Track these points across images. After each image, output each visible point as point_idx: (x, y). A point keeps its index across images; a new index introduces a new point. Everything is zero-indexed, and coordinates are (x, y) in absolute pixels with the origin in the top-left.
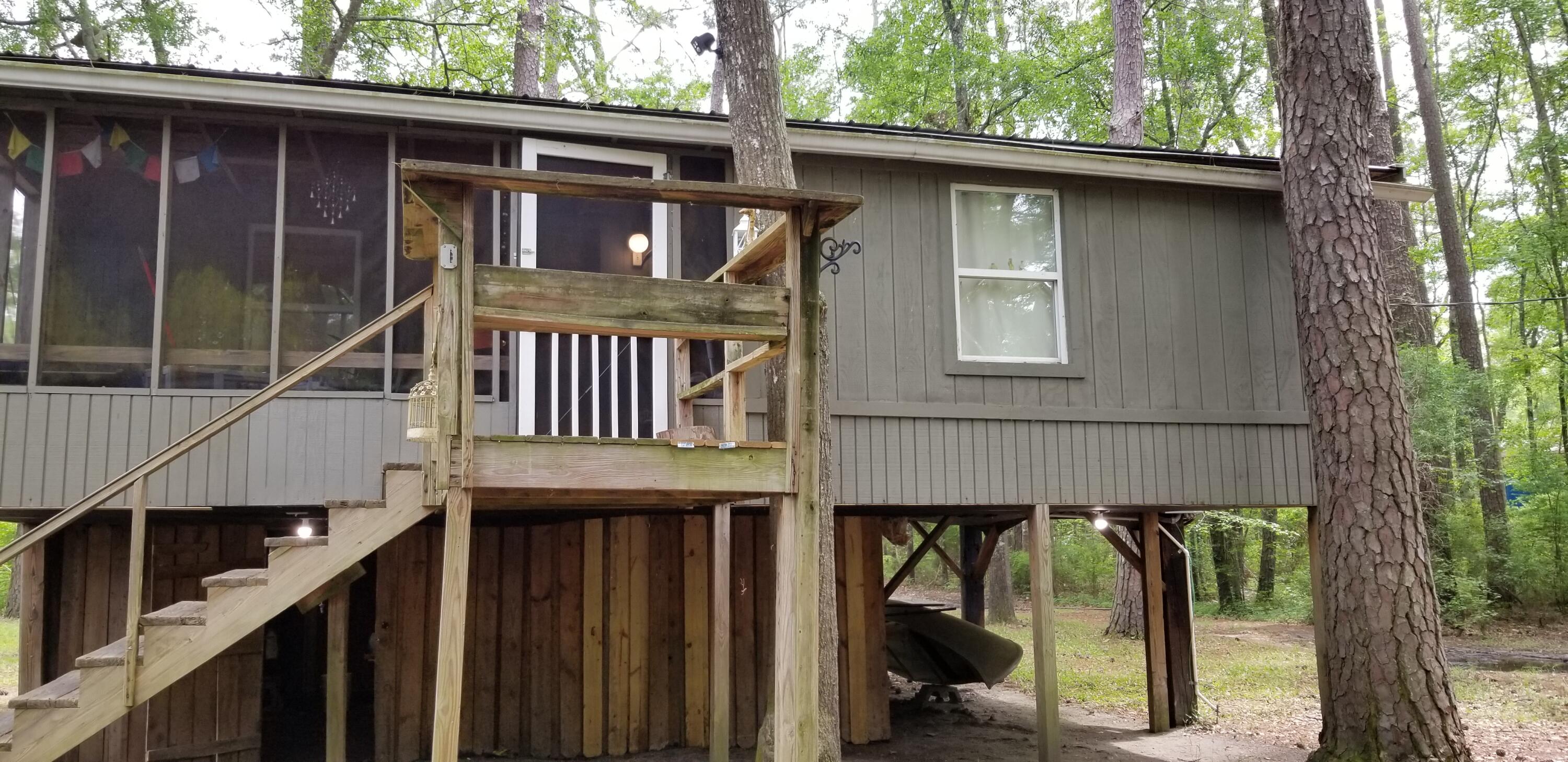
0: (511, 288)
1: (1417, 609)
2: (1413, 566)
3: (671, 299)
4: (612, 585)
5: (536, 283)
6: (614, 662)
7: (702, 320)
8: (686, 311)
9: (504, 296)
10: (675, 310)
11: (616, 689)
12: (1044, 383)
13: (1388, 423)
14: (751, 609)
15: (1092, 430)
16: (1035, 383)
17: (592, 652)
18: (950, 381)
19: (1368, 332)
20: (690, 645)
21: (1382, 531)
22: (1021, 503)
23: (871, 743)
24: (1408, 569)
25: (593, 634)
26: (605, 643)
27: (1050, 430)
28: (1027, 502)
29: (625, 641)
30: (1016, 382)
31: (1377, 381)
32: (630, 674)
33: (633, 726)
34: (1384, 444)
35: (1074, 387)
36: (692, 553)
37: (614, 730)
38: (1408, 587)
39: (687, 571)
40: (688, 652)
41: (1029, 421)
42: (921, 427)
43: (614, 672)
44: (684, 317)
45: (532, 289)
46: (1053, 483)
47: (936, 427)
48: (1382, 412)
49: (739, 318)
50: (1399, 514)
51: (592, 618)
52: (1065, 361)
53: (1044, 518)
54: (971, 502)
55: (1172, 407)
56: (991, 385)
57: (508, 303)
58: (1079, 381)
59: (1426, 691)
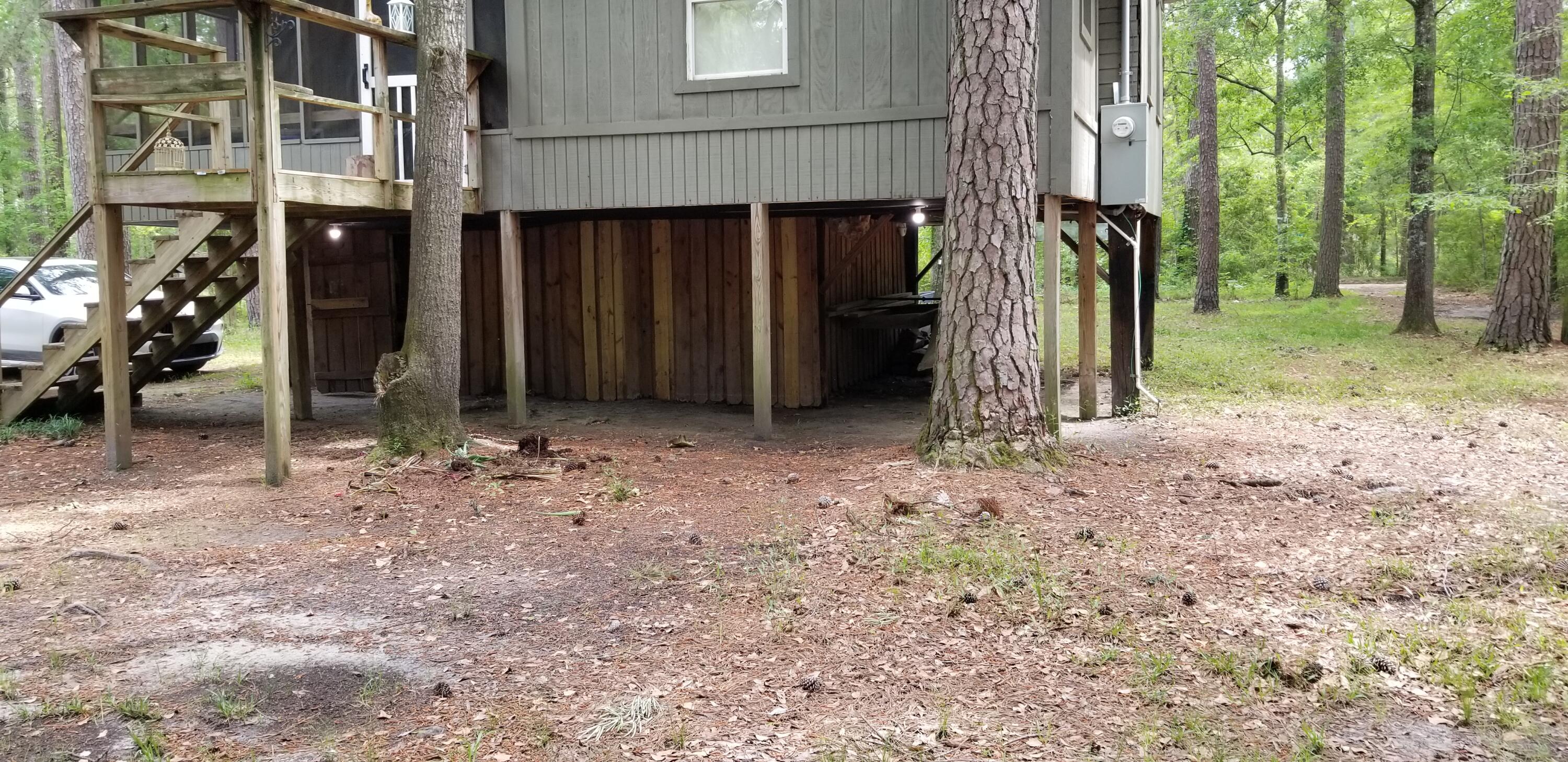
0: (111, 81)
1: (976, 294)
2: (982, 252)
3: (187, 78)
4: (600, 275)
5: (122, 77)
6: (604, 333)
7: (206, 90)
8: (196, 84)
9: (109, 86)
10: (191, 84)
11: (606, 353)
12: (761, 93)
13: (979, 110)
14: (704, 296)
15: (805, 134)
16: (754, 94)
17: (589, 326)
18: (679, 99)
19: (978, 16)
20: (658, 323)
21: (960, 219)
22: (737, 202)
23: (801, 408)
24: (976, 254)
25: (589, 311)
26: (598, 318)
27: (765, 136)
28: (742, 201)
29: (611, 317)
30: (736, 95)
31: (977, 67)
32: (615, 342)
33: (619, 381)
34: (973, 131)
35: (789, 94)
36: (658, 251)
37: (606, 382)
38: (972, 273)
39: (655, 264)
40: (656, 327)
41: (746, 130)
42: (653, 141)
43: (605, 341)
44: (196, 89)
45: (120, 80)
46: (766, 183)
47: (666, 141)
48: (977, 100)
49: (225, 86)
50: (977, 201)
51: (588, 300)
52: (785, 71)
53: (757, 215)
54: (694, 203)
55: (886, 106)
56: (714, 100)
57: (112, 91)
58: (793, 89)
59: (967, 370)
